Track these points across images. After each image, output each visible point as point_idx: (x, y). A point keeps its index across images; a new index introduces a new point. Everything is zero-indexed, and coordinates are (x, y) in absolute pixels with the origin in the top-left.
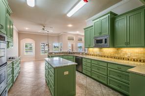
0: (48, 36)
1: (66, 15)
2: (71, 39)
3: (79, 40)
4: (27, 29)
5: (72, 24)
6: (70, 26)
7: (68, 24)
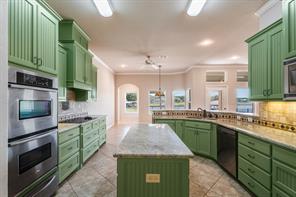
0: (160, 77)
1: (184, 12)
2: (216, 78)
3: (239, 80)
4: (123, 66)
5: (211, 37)
6: (207, 43)
7: (200, 40)
